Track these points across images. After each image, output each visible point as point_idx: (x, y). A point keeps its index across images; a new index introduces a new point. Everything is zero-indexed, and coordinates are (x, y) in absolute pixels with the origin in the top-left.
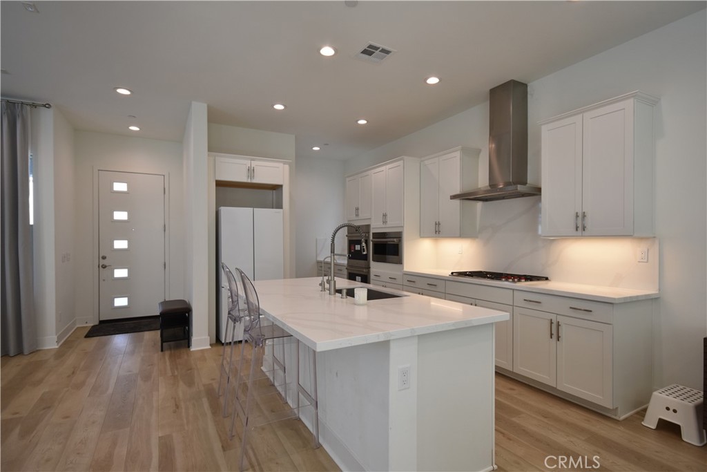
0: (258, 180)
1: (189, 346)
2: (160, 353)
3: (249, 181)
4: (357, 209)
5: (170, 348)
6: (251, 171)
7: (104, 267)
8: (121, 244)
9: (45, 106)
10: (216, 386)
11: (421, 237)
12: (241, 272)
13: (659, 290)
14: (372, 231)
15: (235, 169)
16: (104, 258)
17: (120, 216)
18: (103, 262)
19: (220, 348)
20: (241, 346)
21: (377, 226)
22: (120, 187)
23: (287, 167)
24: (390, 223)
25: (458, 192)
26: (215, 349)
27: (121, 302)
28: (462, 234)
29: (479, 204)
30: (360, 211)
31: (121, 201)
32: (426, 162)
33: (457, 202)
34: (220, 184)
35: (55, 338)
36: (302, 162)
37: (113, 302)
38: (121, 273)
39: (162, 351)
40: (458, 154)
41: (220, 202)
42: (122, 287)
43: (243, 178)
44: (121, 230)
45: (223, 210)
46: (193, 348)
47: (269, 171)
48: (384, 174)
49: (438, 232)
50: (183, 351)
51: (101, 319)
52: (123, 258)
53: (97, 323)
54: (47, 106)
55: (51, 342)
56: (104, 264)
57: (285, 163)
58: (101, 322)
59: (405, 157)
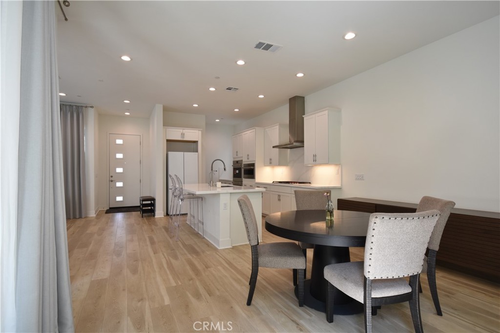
0: (186, 139)
1: (154, 216)
2: (141, 218)
3: (182, 139)
4: (237, 152)
5: (145, 217)
6: (183, 135)
7: (112, 181)
8: (119, 170)
9: (91, 107)
10: (167, 226)
11: (265, 166)
12: (177, 176)
13: (341, 185)
14: (244, 163)
15: (175, 134)
16: (112, 177)
17: (119, 156)
18: (111, 179)
19: (168, 217)
20: (179, 217)
21: (246, 161)
22: (119, 142)
23: (200, 132)
24: (250, 159)
25: (277, 144)
26: (166, 217)
27: (119, 199)
28: (280, 164)
29: (289, 150)
30: (238, 152)
31: (120, 149)
32: (267, 130)
33: (277, 150)
34: (168, 141)
35: (94, 212)
36: (209, 127)
37: (116, 199)
38: (119, 184)
39: (142, 217)
40: (278, 127)
41: (169, 149)
42: (120, 191)
43: (180, 139)
44: (120, 163)
45: (170, 153)
46: (156, 217)
47: (191, 134)
48: (248, 135)
49: (271, 163)
50: (152, 218)
51: (111, 207)
52: (121, 177)
53: (108, 208)
54: (92, 107)
55: (92, 214)
56: (112, 180)
57: (199, 130)
58: (110, 208)
59: (256, 128)
